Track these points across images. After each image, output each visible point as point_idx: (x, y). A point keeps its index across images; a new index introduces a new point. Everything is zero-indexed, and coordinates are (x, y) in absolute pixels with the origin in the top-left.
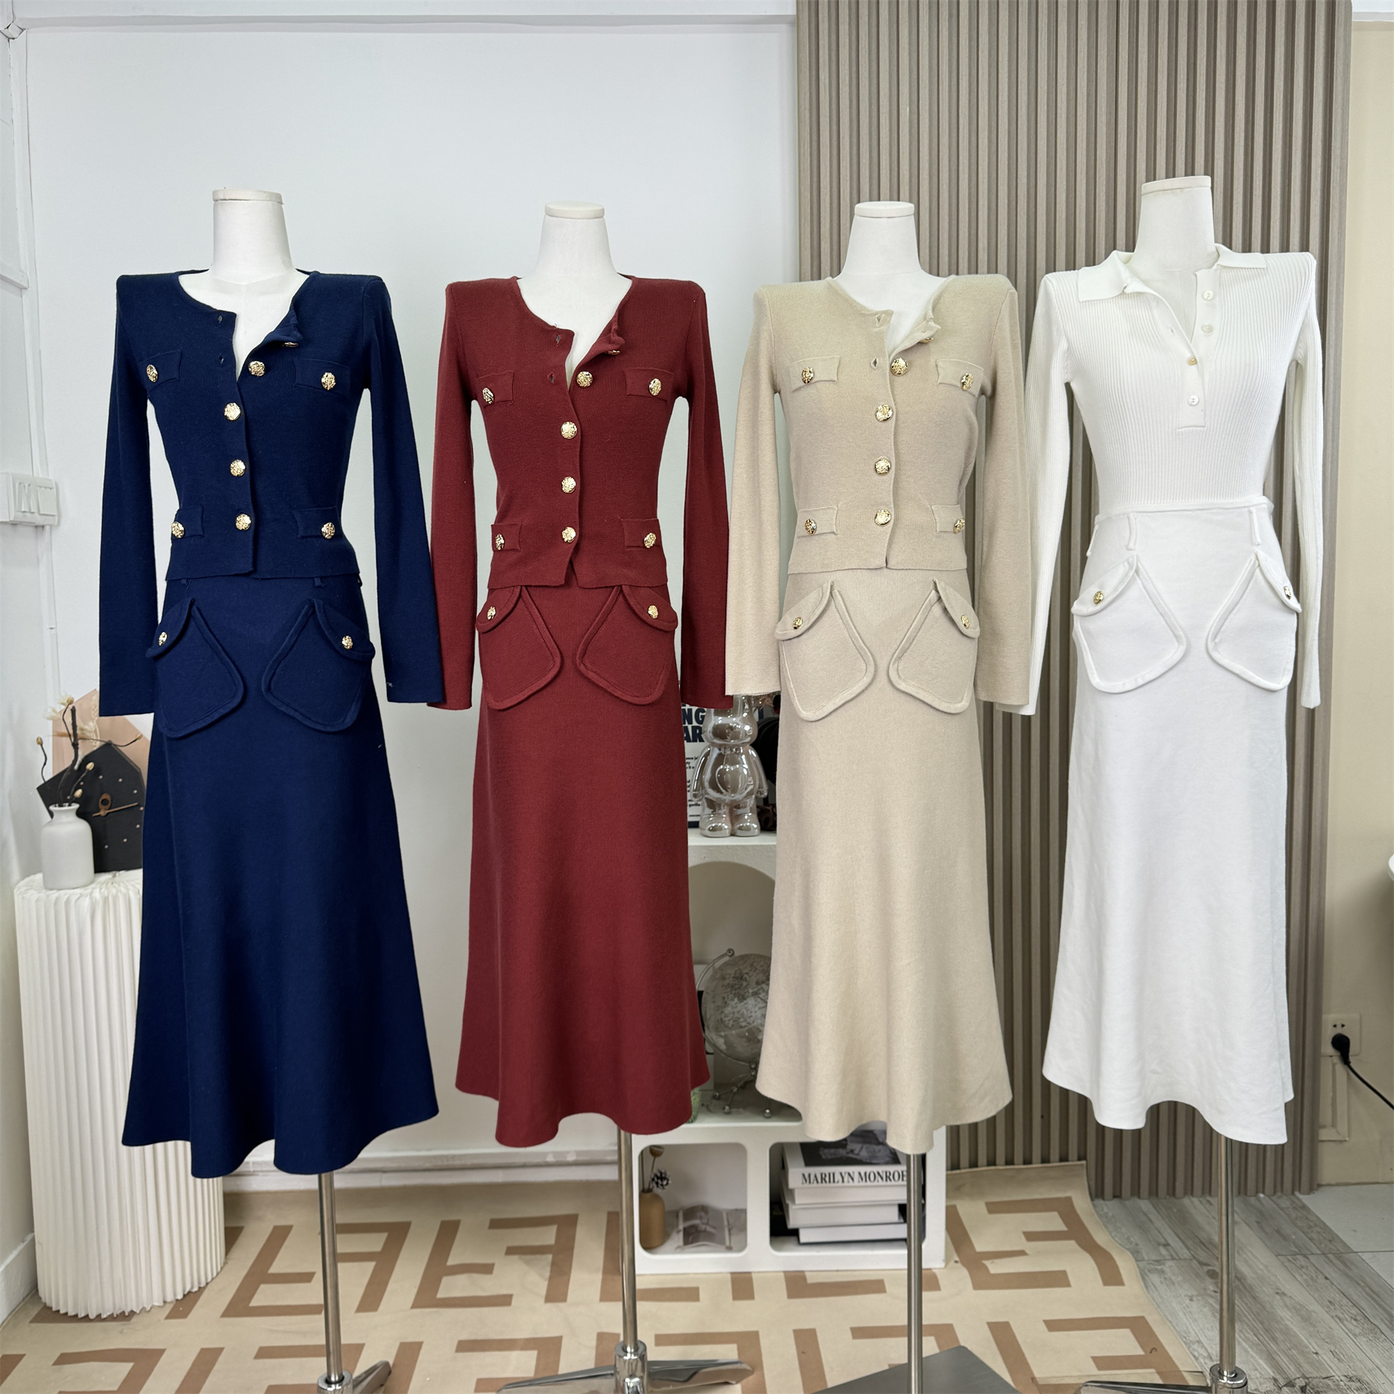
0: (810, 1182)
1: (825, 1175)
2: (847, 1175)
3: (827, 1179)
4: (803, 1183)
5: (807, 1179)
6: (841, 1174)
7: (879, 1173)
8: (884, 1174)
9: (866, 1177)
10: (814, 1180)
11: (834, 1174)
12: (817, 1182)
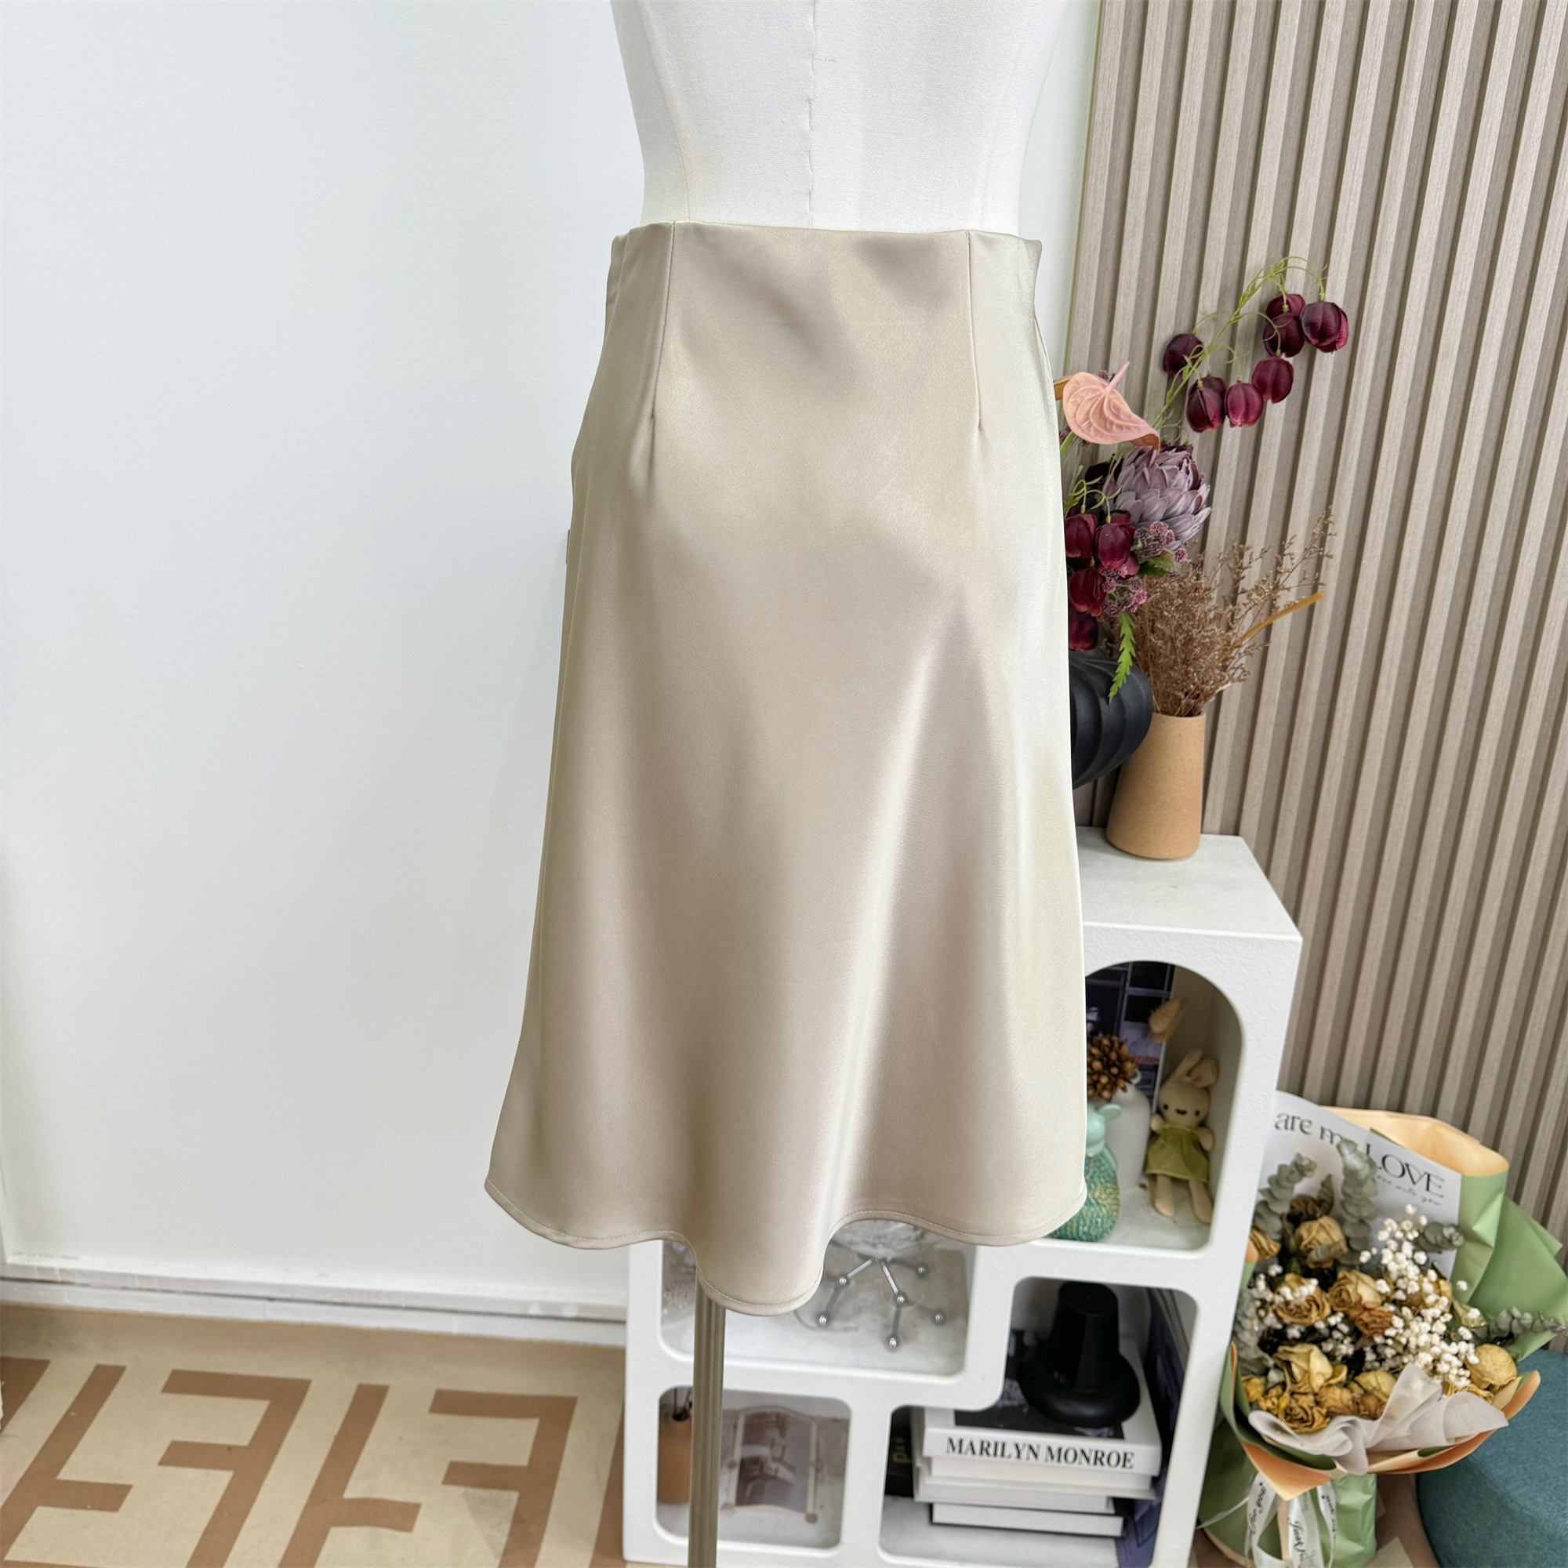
0: (960, 1451)
1: (989, 1445)
2: (1027, 1448)
3: (991, 1450)
4: (948, 1451)
5: (955, 1446)
6: (1017, 1446)
7: (1083, 1452)
8: (1093, 1454)
9: (1060, 1455)
10: (967, 1449)
11: (1003, 1445)
12: (974, 1453)
